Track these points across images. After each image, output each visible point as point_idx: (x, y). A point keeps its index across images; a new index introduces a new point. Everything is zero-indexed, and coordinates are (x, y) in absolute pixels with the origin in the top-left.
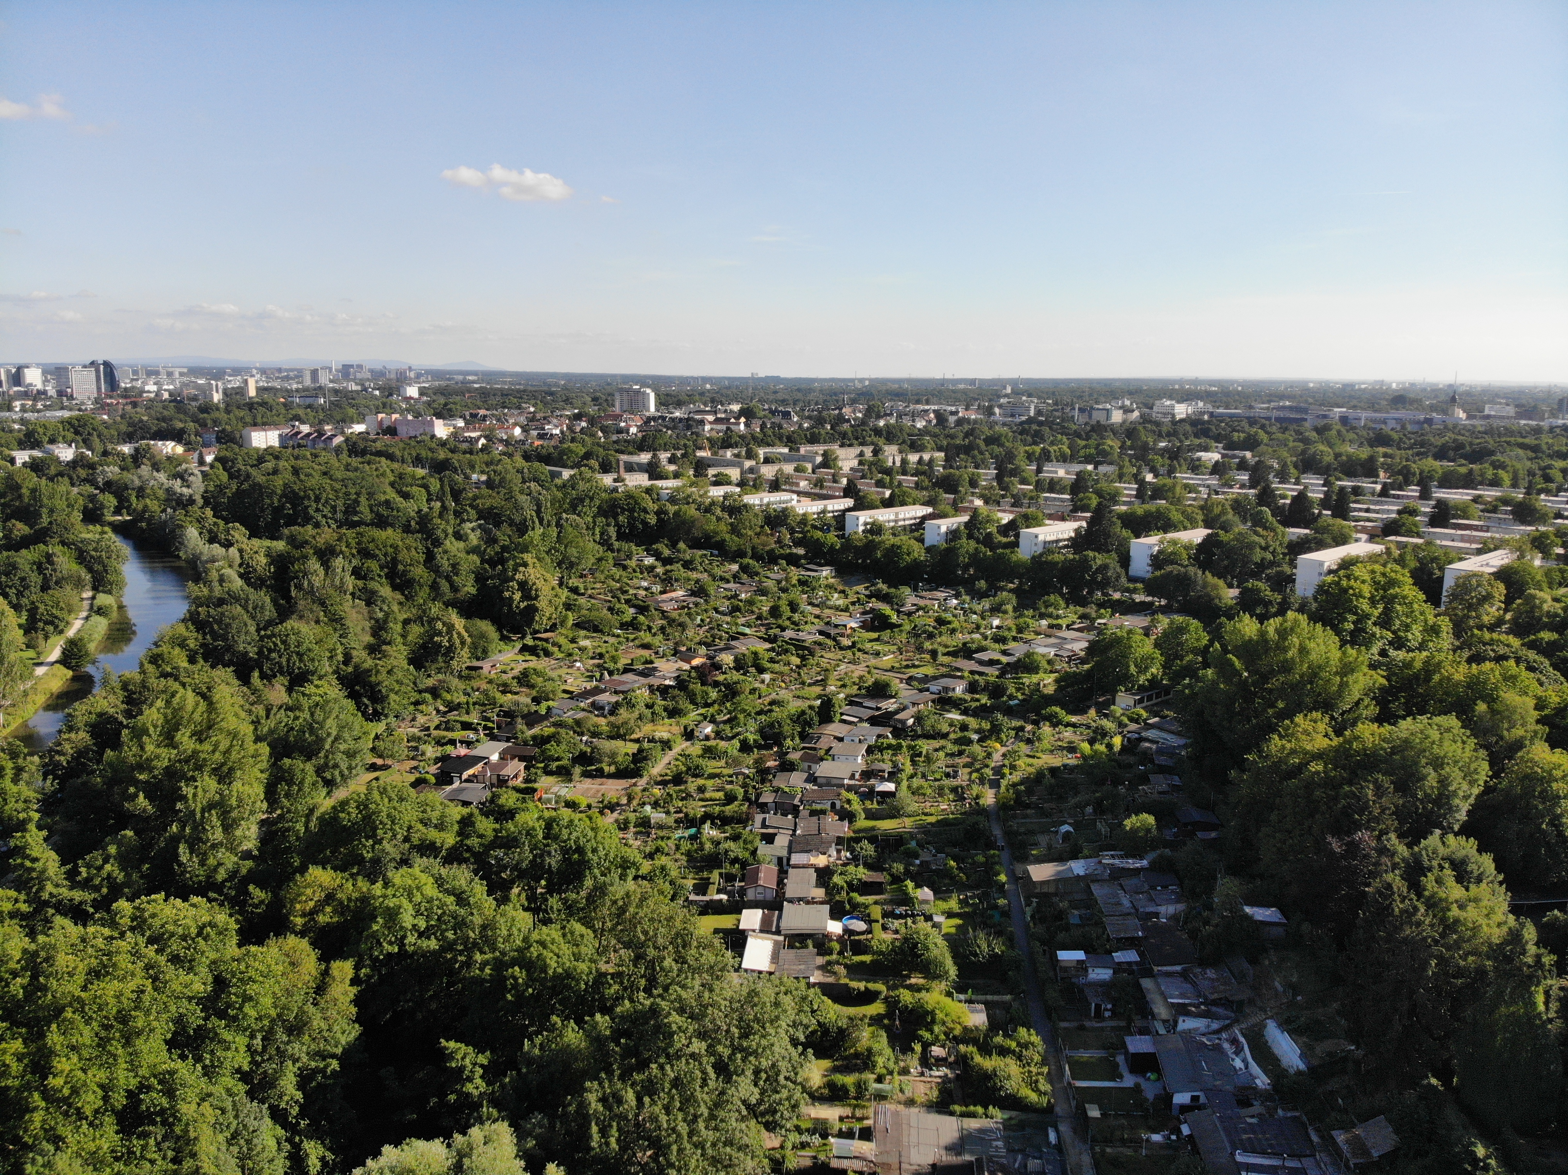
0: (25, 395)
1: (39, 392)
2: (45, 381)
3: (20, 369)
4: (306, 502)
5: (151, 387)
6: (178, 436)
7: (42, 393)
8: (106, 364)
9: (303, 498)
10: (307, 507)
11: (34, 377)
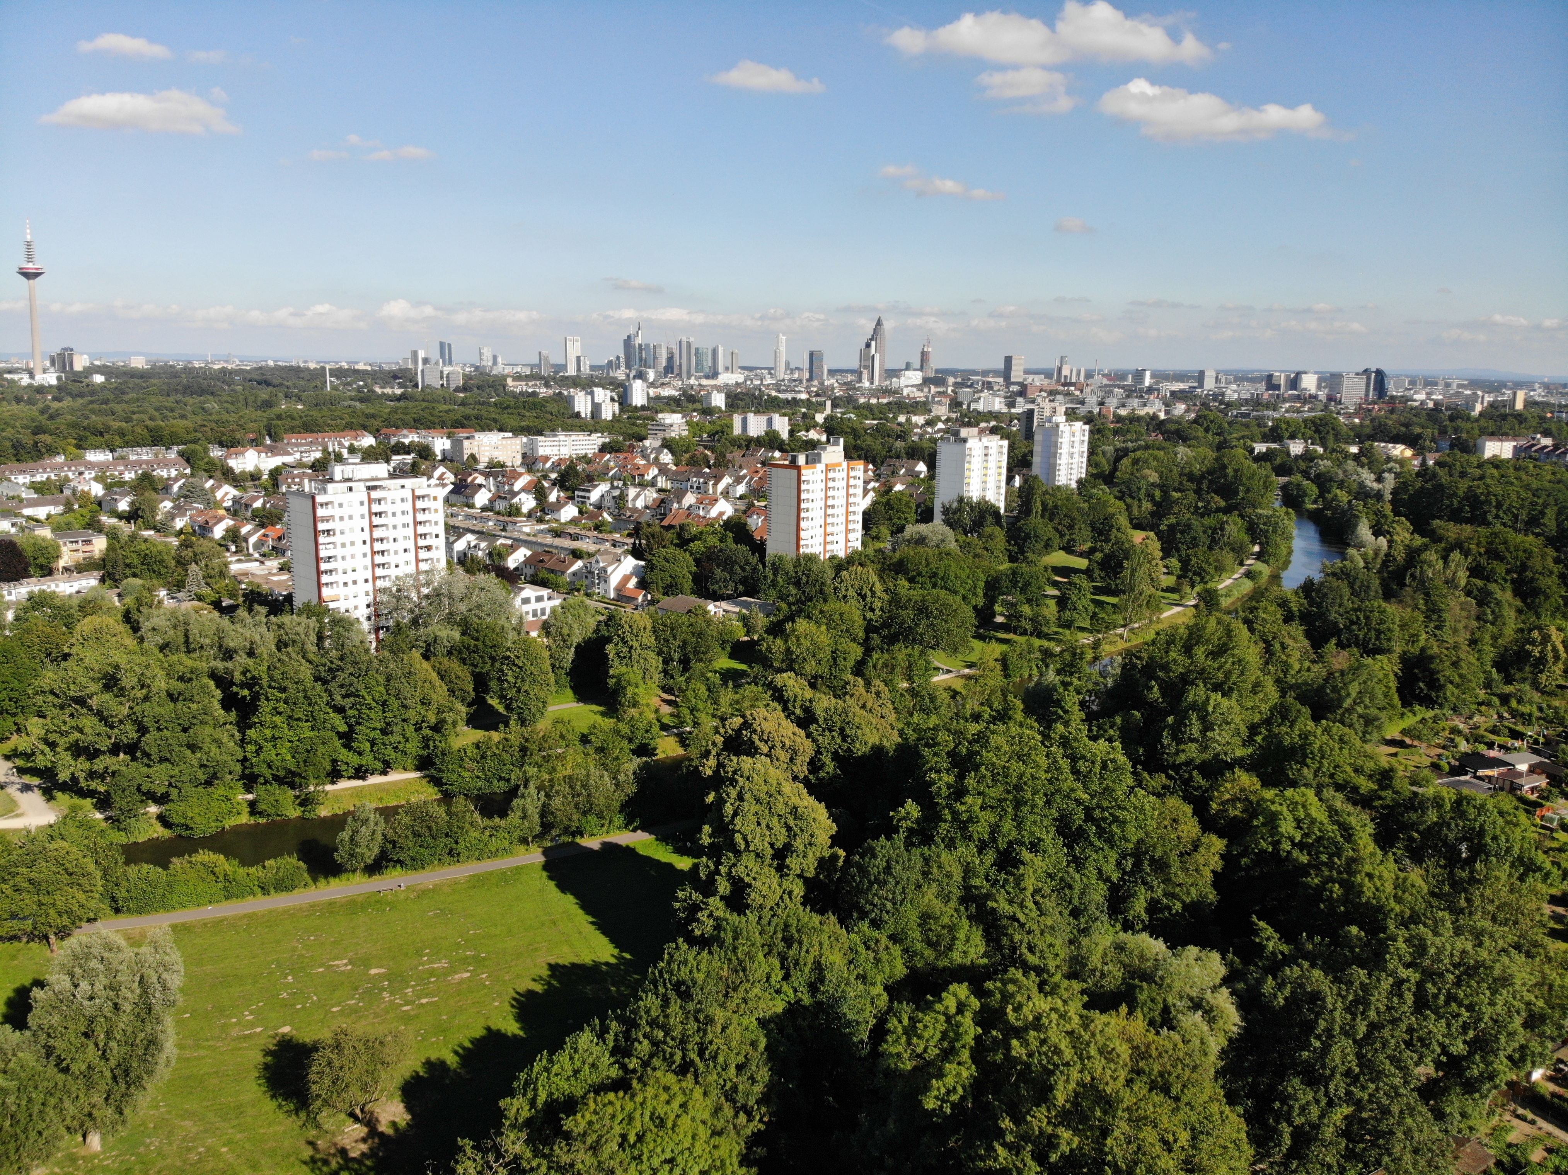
0: (1298, 398)
1: (1311, 396)
2: (1319, 387)
3: (1298, 374)
4: (1486, 508)
5: (1421, 396)
6: (1411, 441)
7: (1314, 397)
8: (1379, 373)
9: (1483, 503)
10: (1485, 513)
11: (1309, 383)
